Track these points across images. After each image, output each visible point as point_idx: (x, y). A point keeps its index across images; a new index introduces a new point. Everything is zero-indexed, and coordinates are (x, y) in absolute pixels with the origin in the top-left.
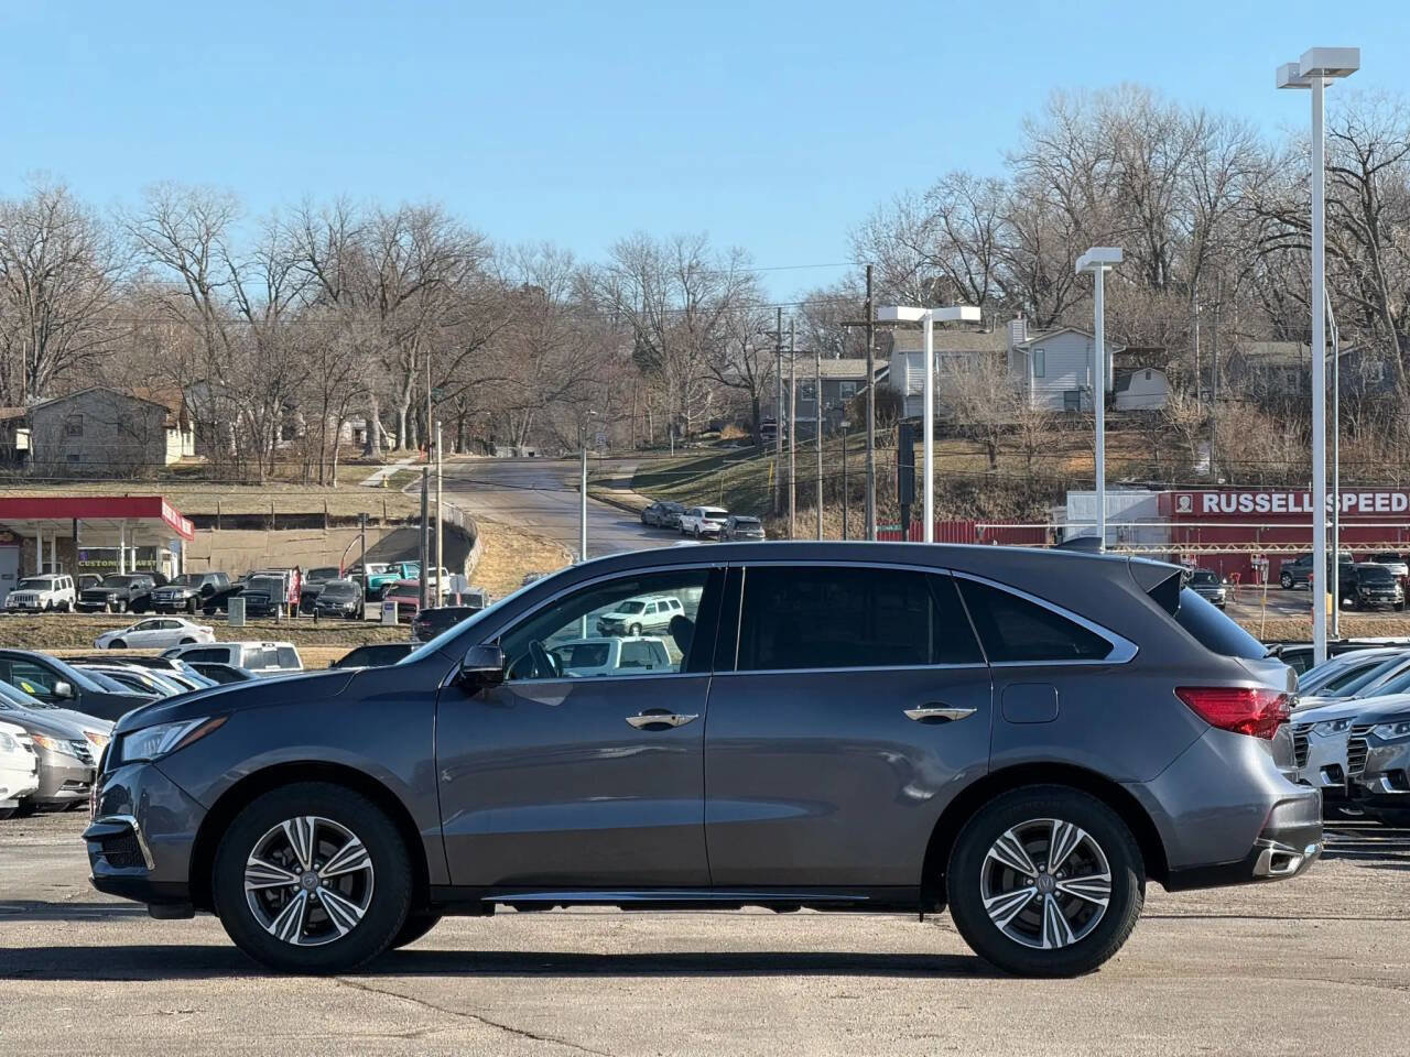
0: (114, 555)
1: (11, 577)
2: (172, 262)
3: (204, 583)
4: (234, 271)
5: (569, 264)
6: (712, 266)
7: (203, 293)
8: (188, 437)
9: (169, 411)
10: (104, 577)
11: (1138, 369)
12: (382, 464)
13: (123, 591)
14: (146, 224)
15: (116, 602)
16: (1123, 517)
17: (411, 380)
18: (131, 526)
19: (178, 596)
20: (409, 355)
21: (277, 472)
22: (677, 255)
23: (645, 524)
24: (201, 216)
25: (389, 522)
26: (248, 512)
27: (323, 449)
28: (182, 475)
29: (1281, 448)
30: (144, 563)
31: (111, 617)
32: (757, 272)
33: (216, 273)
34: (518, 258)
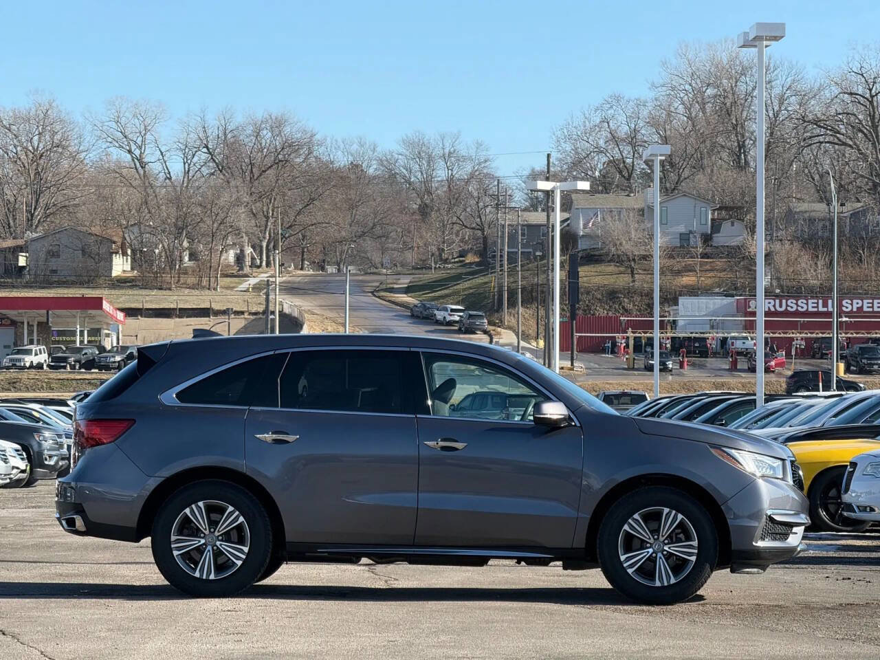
0: (73, 333)
1: (8, 347)
2: (123, 148)
3: (128, 352)
4: (162, 153)
5: (374, 151)
6: (463, 153)
7: (142, 167)
8: (127, 259)
9: (114, 242)
10: (66, 348)
11: (726, 220)
12: (249, 277)
13: (78, 356)
14: (106, 124)
15: (73, 363)
16: (714, 313)
17: (269, 224)
18: (84, 315)
19: (112, 360)
20: (269, 208)
21: (182, 281)
22: (441, 145)
23: (413, 316)
24: (141, 118)
25: (251, 314)
26: (161, 307)
27: (211, 267)
28: (122, 283)
29: (815, 271)
30: (93, 339)
31: (70, 372)
32: (491, 157)
33: (151, 155)
34: (342, 146)
